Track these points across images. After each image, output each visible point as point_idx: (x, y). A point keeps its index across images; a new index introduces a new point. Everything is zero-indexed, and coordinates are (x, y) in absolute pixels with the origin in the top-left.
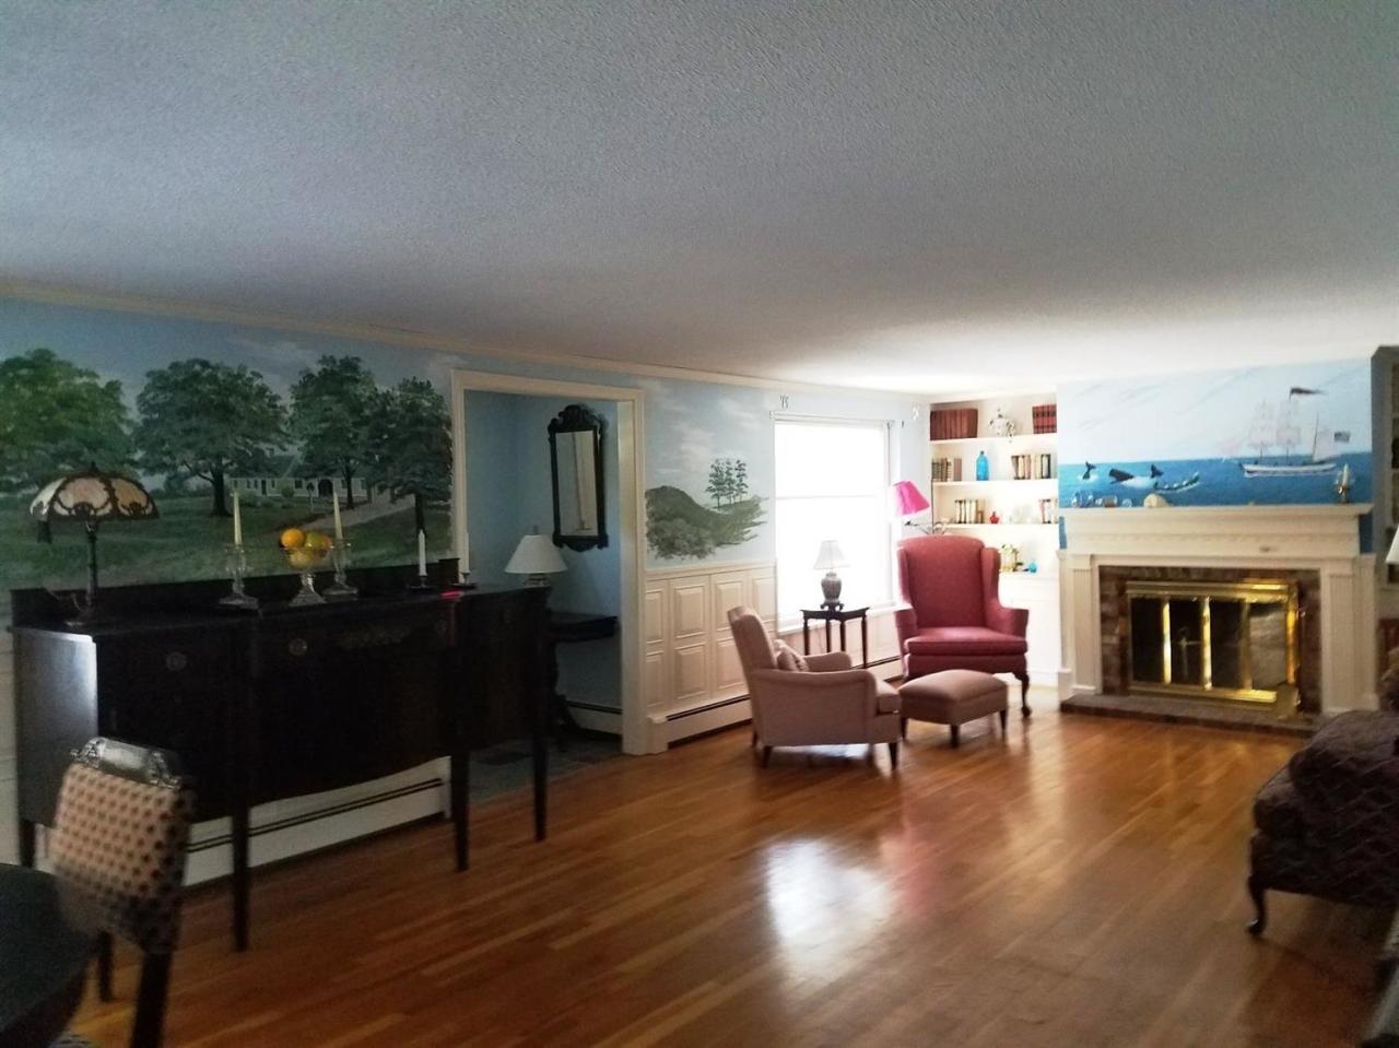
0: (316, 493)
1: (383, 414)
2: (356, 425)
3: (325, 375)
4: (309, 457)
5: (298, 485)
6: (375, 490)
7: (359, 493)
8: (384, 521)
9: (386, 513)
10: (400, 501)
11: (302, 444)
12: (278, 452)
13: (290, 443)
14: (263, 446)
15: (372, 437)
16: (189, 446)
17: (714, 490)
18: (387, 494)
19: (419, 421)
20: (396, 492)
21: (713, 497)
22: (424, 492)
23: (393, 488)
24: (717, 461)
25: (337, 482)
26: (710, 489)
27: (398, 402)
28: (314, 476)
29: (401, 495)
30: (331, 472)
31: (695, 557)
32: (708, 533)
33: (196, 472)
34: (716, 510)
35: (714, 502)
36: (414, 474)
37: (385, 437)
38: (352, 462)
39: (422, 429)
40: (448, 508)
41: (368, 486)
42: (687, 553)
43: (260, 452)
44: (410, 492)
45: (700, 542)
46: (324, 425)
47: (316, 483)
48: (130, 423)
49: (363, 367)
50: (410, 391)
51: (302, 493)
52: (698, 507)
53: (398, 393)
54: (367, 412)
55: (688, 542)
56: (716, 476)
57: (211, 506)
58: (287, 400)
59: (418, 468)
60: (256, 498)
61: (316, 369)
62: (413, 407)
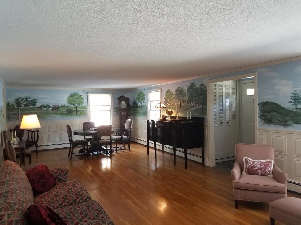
0: (189, 105)
1: (197, 91)
2: (194, 93)
3: (191, 86)
4: (189, 99)
5: (188, 103)
6: (196, 104)
7: (194, 105)
8: (197, 109)
9: (198, 108)
10: (199, 106)
11: (188, 97)
12: (186, 99)
13: (187, 97)
14: (184, 98)
15: (196, 95)
16: (178, 99)
17: (293, 102)
18: (198, 105)
19: (202, 91)
20: (199, 104)
21: (292, 105)
22: (203, 104)
23: (198, 104)
24: (295, 91)
25: (192, 103)
26: (291, 102)
27: (199, 88)
28: (189, 102)
29: (200, 105)
30: (191, 101)
31: (282, 126)
32: (289, 118)
33: (179, 102)
34: (294, 110)
35: (294, 107)
36: (201, 101)
37: (198, 95)
38: (193, 99)
39: (203, 93)
40: (207, 107)
41: (195, 103)
42: (277, 124)
43: (184, 99)
44: (201, 104)
45: (285, 121)
46: (190, 94)
47: (189, 103)
48: (174, 96)
49: (195, 83)
50: (201, 86)
51: (188, 105)
52: (284, 109)
53: (199, 87)
54: (195, 91)
55: (278, 120)
56: (295, 97)
57: (180, 107)
58: (187, 91)
59: (202, 100)
60: (184, 106)
61: (189, 85)
62: (201, 89)
